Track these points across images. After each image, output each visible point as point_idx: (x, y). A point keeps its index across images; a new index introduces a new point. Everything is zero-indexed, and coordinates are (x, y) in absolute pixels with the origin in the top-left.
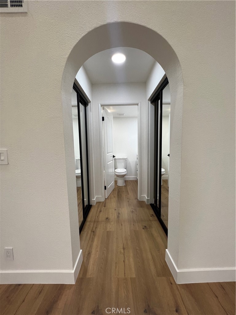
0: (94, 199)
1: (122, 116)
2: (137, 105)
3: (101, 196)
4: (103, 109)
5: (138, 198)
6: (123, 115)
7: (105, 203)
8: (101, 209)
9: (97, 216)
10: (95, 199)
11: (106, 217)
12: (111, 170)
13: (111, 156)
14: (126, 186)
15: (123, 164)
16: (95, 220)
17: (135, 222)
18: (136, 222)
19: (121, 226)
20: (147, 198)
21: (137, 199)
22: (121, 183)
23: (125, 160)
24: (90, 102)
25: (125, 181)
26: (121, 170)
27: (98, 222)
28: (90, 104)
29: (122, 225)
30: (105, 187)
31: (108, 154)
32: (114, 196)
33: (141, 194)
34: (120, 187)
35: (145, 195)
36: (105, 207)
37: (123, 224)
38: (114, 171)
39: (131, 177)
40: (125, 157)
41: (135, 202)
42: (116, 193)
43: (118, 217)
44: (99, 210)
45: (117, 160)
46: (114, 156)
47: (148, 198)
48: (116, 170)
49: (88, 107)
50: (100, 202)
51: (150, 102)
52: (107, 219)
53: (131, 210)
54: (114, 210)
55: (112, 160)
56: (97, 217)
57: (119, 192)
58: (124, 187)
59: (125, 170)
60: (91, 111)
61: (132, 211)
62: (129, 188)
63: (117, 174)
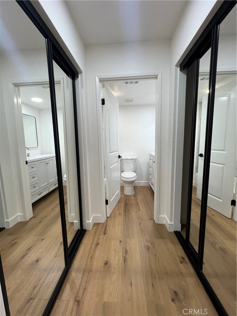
0: (89, 220)
1: (131, 103)
2: (156, 77)
3: (101, 215)
4: (103, 86)
5: (155, 219)
6: (132, 101)
7: (106, 227)
8: (99, 239)
9: (90, 256)
10: (90, 222)
11: (105, 259)
12: (116, 175)
13: (116, 156)
14: (135, 195)
15: (131, 165)
16: (86, 265)
17: (155, 277)
18: (157, 276)
19: (130, 287)
20: (169, 223)
21: (152, 219)
22: (129, 191)
23: (134, 160)
24: (81, 72)
25: (134, 187)
26: (129, 175)
27: (90, 271)
28: (82, 77)
29: (131, 285)
30: (107, 201)
31: (110, 154)
32: (119, 211)
33: (159, 213)
34: (127, 196)
35: (166, 216)
36: (105, 234)
37: (133, 283)
38: (119, 176)
39: (142, 182)
40: (135, 157)
41: (150, 224)
42: (123, 208)
43: (125, 260)
44: (95, 242)
45: (123, 160)
46: (119, 157)
47: (172, 222)
48: (123, 174)
49: (79, 81)
50: (98, 224)
51: (179, 69)
52: (107, 266)
53: (146, 245)
54: (118, 242)
55: (117, 162)
56: (89, 258)
57: (126, 205)
58: (133, 198)
59: (135, 174)
60: (82, 87)
61: (148, 246)
62: (140, 198)
63: (124, 179)
